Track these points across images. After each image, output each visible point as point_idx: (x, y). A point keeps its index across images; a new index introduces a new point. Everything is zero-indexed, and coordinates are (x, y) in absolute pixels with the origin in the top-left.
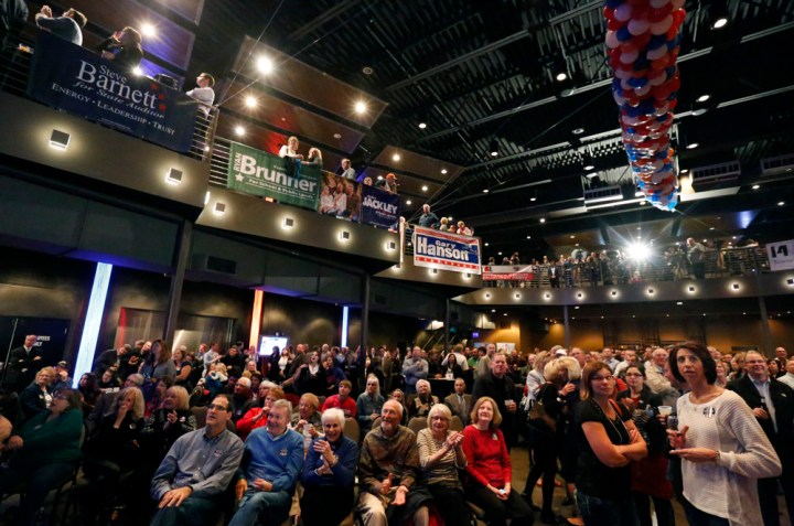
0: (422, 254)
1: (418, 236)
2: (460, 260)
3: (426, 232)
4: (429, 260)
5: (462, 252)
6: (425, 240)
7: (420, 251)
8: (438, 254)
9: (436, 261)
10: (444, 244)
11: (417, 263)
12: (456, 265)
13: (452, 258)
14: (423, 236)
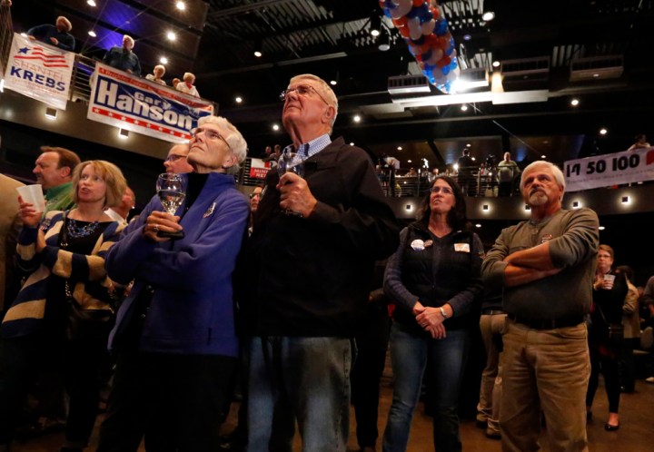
0: (106, 105)
1: (100, 78)
2: (176, 126)
3: (121, 77)
4: (118, 117)
5: (182, 118)
6: (114, 87)
7: (101, 99)
8: (137, 111)
9: (131, 121)
10: (151, 101)
11: (93, 116)
12: (167, 131)
13: (163, 122)
14: (110, 81)
